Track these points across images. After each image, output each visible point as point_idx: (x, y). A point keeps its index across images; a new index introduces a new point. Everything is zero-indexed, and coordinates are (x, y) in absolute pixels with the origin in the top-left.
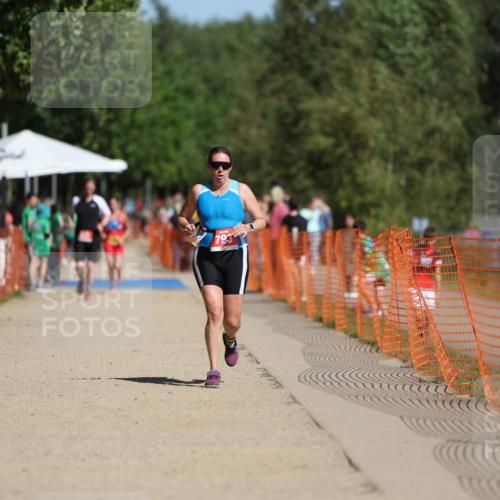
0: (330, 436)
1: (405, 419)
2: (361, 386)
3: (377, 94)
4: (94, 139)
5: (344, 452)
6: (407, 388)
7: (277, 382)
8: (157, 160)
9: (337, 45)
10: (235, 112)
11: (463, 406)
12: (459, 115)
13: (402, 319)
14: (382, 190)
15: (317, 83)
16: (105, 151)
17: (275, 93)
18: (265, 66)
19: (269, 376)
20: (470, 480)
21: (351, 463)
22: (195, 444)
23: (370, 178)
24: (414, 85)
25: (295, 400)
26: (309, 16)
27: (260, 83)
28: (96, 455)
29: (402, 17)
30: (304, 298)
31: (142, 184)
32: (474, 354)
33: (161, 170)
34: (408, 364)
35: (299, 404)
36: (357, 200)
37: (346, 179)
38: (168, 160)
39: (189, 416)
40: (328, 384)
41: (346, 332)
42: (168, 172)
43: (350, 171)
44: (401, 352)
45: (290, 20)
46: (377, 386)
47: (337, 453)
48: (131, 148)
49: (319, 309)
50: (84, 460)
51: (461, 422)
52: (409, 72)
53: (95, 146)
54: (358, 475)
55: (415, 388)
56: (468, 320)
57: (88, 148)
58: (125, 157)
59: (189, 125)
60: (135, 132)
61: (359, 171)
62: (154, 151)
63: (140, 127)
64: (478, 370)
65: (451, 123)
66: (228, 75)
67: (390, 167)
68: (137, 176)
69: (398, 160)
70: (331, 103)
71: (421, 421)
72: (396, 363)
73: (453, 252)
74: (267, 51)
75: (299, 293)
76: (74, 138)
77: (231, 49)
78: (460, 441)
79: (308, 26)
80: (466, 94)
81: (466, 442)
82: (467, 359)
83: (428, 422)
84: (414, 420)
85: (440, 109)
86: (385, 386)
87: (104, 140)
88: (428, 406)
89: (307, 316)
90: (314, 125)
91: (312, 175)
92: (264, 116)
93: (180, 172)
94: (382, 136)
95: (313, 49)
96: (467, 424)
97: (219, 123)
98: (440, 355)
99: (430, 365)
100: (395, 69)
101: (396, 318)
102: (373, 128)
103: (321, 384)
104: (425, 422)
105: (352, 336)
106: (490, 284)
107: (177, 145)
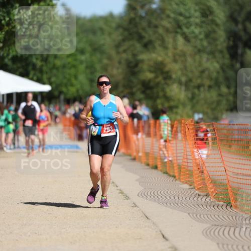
0: (153, 223)
1: (190, 214)
2: (168, 198)
3: (178, 51)
4: (34, 74)
5: (160, 231)
6: (191, 199)
7: (127, 196)
8: (66, 85)
9: (156, 27)
10: (105, 61)
11: (220, 208)
12: (218, 62)
13: (189, 165)
14: (179, 100)
15: (146, 46)
16: (40, 81)
17: (125, 51)
18: (120, 38)
19: (123, 193)
20: (223, 245)
21: (163, 236)
22: (85, 227)
23: (173, 94)
24: (195, 47)
25: (136, 206)
26: (142, 13)
27: (118, 46)
28: (36, 233)
29: (190, 13)
30: (140, 154)
31: (58, 97)
32: (225, 182)
33: (68, 90)
34: (192, 187)
35: (138, 207)
36: (166, 105)
37: (161, 94)
38: (72, 85)
39: (82, 213)
40: (152, 197)
41: (161, 171)
42: (72, 91)
43: (163, 90)
44: (189, 181)
45: (132, 15)
46: (176, 198)
47: (156, 232)
48: (53, 79)
49: (148, 159)
50: (29, 236)
51: (218, 216)
52: (193, 40)
53: (35, 78)
54: (167, 243)
55: (195, 199)
56: (222, 165)
57: (32, 79)
58: (50, 84)
59: (82, 67)
60: (55, 71)
61: (168, 90)
62: (65, 81)
63: (57, 69)
64: (227, 189)
65: (213, 66)
66: (102, 42)
67: (183, 88)
68: (56, 93)
69: (187, 85)
70: (154, 55)
71: (198, 216)
72: (186, 186)
73: (214, 131)
74: (121, 30)
75: (138, 152)
76: (24, 74)
77: (102, 30)
78: (218, 225)
79: (141, 18)
80: (221, 52)
81: (221, 226)
82: (221, 184)
83: (202, 216)
84: (195, 215)
85: (208, 60)
86: (180, 198)
87: (39, 75)
88: (202, 208)
89: (141, 163)
90: (145, 67)
91: (143, 92)
92: (120, 63)
93: (78, 91)
94: (179, 73)
95: (144, 29)
96: (221, 217)
97: (98, 67)
98: (208, 183)
99: (203, 187)
100: (187, 39)
101: (186, 164)
102: (175, 68)
103: (149, 197)
104: (200, 216)
105: (164, 173)
106: (234, 147)
107: (76, 77)
